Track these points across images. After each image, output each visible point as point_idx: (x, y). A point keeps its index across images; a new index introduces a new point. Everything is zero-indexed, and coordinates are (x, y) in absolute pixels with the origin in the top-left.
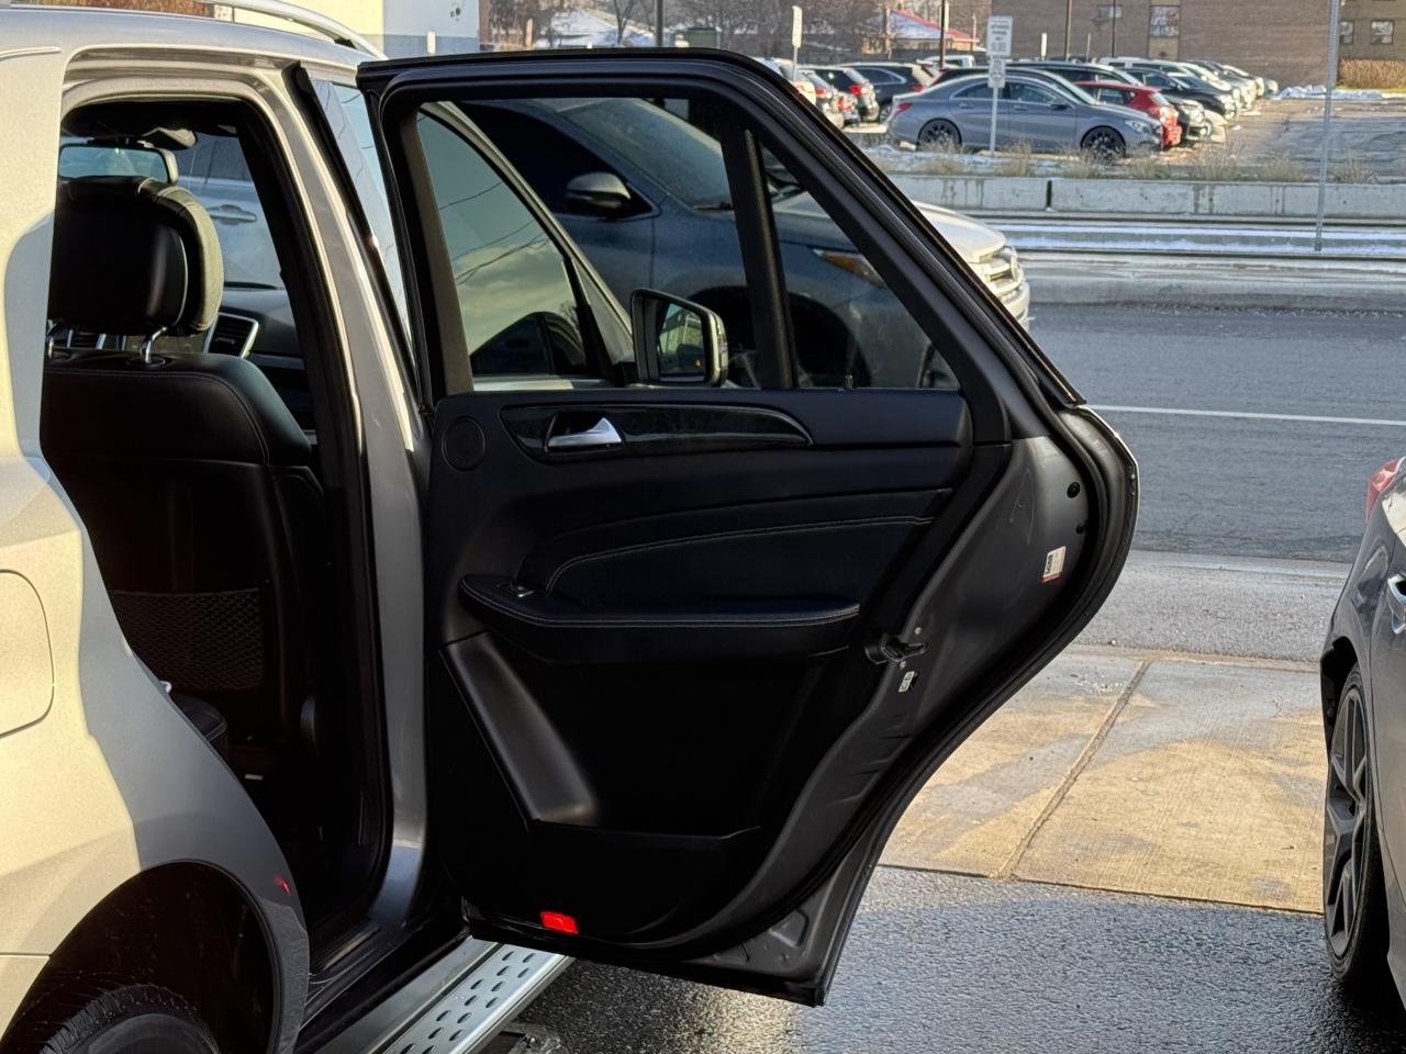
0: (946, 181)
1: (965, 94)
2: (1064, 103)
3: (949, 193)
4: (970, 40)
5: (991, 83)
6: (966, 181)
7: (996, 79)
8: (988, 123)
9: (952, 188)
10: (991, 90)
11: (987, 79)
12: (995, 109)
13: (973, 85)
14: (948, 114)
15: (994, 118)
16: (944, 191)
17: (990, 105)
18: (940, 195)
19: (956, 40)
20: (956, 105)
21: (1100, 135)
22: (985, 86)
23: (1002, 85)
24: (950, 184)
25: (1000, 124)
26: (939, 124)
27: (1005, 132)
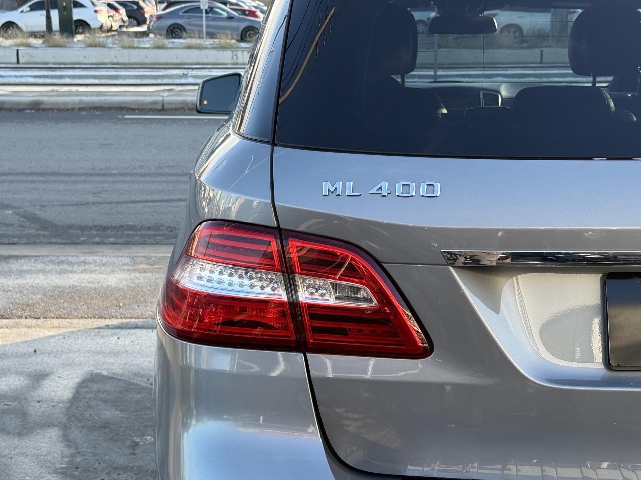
0: (233, 52)
1: (186, 12)
2: (233, 16)
3: (235, 58)
5: (202, 7)
6: (243, 52)
7: (204, 5)
8: (202, 26)
9: (236, 55)
10: (202, 10)
11: (200, 5)
12: (204, 19)
13: (190, 8)
14: (180, 22)
15: (204, 23)
16: (233, 56)
17: (202, 17)
18: (231, 58)
20: (182, 17)
21: (250, 30)
22: (199, 8)
23: (207, 7)
24: (235, 53)
25: (207, 27)
26: (176, 26)
27: (211, 30)
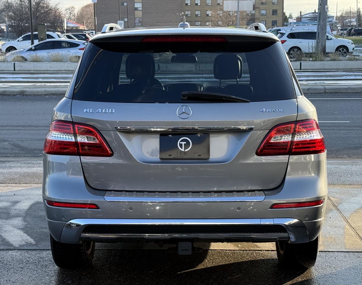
4: (84, 27)
19: (80, 27)
